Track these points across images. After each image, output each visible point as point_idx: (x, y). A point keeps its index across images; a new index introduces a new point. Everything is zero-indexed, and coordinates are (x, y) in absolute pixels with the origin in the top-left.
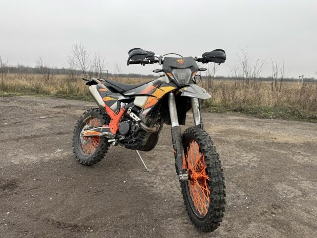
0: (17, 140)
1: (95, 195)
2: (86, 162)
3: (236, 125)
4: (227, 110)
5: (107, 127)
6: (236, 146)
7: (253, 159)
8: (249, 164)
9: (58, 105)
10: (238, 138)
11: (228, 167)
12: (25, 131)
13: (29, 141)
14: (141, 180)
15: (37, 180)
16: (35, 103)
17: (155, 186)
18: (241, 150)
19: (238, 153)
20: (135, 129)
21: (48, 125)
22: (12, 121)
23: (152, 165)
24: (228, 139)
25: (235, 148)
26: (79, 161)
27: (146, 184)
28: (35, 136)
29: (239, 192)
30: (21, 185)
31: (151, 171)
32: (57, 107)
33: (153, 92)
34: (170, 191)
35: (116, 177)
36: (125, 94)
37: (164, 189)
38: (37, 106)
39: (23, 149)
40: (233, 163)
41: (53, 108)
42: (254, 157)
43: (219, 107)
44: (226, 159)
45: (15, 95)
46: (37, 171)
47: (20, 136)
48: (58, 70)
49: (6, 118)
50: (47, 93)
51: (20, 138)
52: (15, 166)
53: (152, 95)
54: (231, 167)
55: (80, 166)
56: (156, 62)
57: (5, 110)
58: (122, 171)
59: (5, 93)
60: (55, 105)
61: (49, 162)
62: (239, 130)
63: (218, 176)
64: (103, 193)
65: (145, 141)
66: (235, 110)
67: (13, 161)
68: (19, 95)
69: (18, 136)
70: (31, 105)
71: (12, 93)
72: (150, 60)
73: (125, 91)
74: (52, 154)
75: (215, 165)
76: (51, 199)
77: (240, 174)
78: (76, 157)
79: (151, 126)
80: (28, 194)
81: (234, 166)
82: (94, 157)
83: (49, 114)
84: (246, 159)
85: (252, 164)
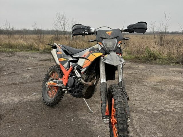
0: (9, 85)
1: (50, 129)
2: (49, 103)
3: (174, 76)
4: (171, 63)
5: (61, 80)
6: (168, 94)
7: (179, 106)
8: (174, 110)
9: (43, 59)
10: (172, 87)
11: (156, 112)
12: (16, 79)
13: (16, 87)
14: (85, 119)
15: (15, 115)
16: (28, 58)
17: (94, 125)
18: (172, 97)
19: (168, 100)
20: (78, 83)
21: (32, 74)
22: (10, 71)
23: (96, 108)
24: (163, 88)
25: (166, 96)
26: (45, 102)
27: (87, 123)
28: (21, 83)
29: (158, 134)
30: (4, 119)
31: (94, 112)
32: (42, 60)
33: (88, 56)
34: (104, 129)
35: (68, 116)
36: (73, 57)
37: (99, 127)
38: (28, 60)
39: (11, 92)
40: (161, 109)
41: (39, 61)
42: (180, 104)
43: (165, 59)
44: (156, 105)
45: (16, 51)
46: (16, 109)
47: (12, 82)
48: (49, 31)
49: (6, 69)
50: (37, 50)
51: (11, 84)
52: (4, 104)
53: (88, 58)
54: (158, 112)
55: (45, 106)
56: (93, 33)
57: (7, 63)
58: (73, 112)
59: (11, 50)
60: (41, 59)
61: (25, 103)
62: (176, 80)
63: (122, 124)
64: (56, 128)
65: (84, 91)
66: (178, 63)
67: (3, 101)
68: (19, 51)
69: (11, 82)
70: (25, 59)
71: (15, 50)
72: (88, 32)
73: (73, 54)
74: (29, 97)
75: (121, 115)
76: (20, 129)
77: (164, 118)
78: (44, 100)
79: (88, 81)
80: (7, 125)
81: (161, 112)
82: (54, 100)
83: (35, 66)
84: (173, 106)
85: (177, 110)
